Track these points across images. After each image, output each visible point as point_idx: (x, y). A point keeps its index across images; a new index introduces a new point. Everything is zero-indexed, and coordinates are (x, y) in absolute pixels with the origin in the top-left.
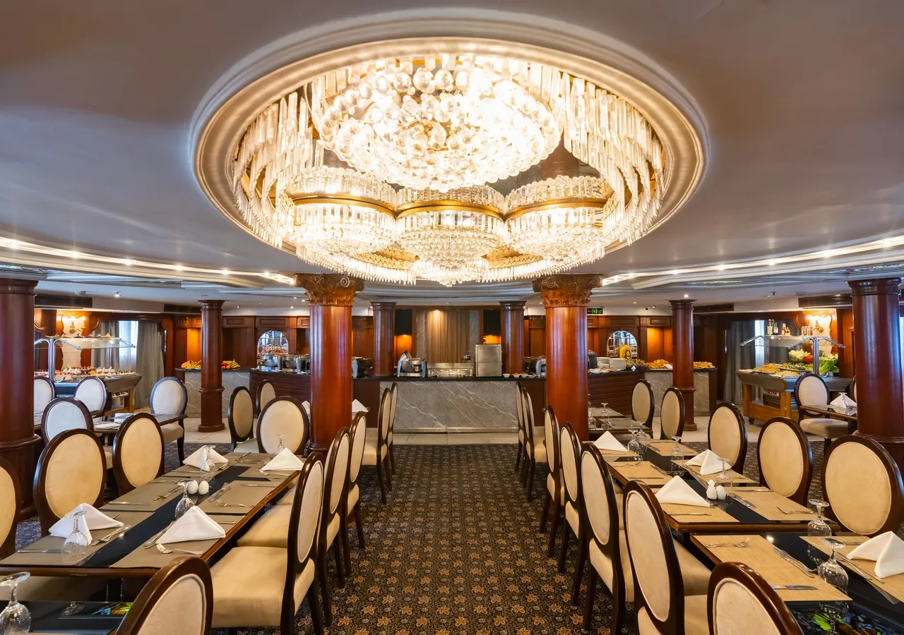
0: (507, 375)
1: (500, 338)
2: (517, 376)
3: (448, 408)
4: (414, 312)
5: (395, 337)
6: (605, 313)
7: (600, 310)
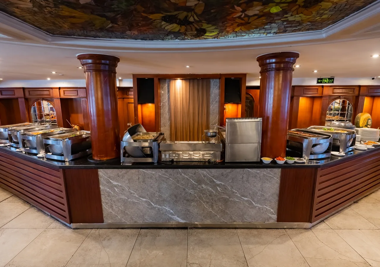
0: (267, 160)
1: (240, 106)
2: (281, 162)
3: (188, 200)
4: (156, 80)
5: (139, 107)
6: (337, 82)
7: (332, 79)
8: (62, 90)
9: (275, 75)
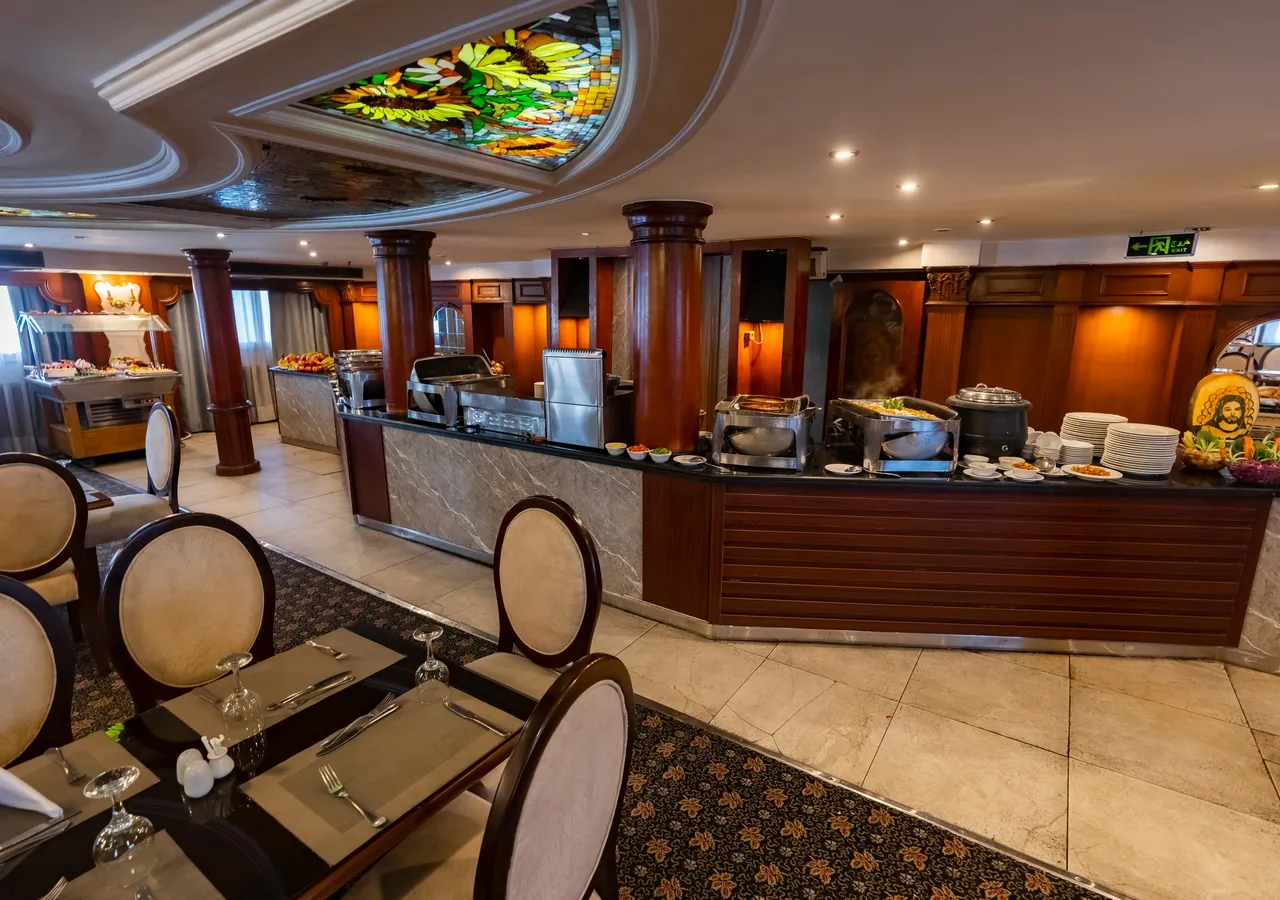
3: (494, 509)
6: (1206, 251)
7: (1184, 241)
8: (476, 286)
9: (650, 252)
